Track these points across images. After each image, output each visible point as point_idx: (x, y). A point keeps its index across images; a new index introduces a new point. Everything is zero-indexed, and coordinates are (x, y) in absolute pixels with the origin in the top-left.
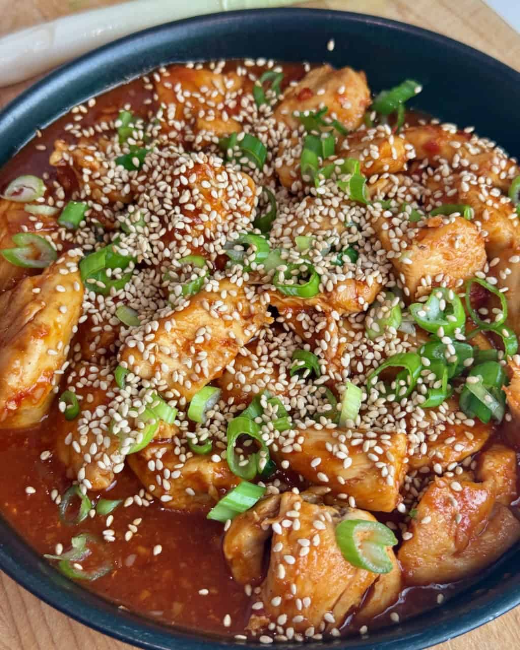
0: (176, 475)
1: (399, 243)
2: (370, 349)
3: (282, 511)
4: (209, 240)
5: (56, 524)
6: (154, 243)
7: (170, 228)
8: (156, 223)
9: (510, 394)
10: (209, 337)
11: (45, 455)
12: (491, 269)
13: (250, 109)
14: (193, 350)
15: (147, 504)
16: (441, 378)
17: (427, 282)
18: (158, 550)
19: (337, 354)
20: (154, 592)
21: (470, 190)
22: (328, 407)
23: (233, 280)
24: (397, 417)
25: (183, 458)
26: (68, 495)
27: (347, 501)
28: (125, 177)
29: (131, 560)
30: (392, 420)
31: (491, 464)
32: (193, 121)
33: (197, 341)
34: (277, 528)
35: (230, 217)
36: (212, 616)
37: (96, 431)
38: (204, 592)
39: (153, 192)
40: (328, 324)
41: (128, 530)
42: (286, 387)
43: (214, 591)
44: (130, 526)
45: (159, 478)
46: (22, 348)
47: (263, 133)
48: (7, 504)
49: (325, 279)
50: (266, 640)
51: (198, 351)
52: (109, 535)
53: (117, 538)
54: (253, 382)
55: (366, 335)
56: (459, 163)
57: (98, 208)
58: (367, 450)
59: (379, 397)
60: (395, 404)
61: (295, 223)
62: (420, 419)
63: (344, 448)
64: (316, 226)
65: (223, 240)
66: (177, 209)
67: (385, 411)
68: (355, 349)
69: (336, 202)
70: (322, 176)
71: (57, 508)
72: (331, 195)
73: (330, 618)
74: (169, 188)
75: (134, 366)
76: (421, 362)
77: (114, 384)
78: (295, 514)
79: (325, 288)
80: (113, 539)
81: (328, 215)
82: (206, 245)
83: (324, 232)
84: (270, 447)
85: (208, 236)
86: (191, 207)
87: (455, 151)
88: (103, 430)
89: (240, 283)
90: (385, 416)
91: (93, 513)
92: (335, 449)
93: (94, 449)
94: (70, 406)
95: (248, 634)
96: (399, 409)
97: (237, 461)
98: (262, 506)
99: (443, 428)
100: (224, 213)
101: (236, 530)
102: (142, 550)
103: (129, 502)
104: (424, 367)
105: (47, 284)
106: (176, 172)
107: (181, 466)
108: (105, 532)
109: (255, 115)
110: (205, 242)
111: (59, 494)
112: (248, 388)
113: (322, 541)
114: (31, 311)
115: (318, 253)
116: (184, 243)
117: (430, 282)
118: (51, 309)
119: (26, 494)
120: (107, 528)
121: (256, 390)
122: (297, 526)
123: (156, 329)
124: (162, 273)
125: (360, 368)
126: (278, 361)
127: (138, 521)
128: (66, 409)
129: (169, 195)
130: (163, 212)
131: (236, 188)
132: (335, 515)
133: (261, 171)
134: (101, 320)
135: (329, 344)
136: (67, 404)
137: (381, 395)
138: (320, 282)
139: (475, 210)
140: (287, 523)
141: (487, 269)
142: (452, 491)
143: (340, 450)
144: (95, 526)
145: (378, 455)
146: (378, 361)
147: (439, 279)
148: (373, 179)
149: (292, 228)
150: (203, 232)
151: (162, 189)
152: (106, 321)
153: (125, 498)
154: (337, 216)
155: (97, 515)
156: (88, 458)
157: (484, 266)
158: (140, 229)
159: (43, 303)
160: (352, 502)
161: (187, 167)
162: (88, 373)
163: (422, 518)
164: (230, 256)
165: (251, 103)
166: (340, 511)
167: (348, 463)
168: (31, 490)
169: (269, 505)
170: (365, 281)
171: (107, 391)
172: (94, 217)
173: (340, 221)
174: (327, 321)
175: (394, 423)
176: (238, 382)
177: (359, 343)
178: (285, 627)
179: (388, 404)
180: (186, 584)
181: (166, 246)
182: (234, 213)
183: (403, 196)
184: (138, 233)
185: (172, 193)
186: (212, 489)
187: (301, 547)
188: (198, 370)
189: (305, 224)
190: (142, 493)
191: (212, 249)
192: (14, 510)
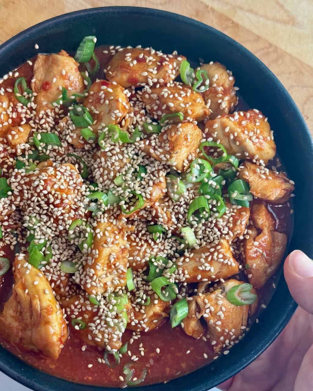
0: (146, 320)
1: (165, 156)
2: (180, 206)
3: (201, 307)
4: (76, 210)
5: (110, 371)
6: (50, 226)
7: (55, 217)
8: (45, 218)
9: (254, 192)
10: (115, 257)
11: (84, 348)
12: (206, 134)
13: (24, 111)
14: (113, 267)
15: (139, 336)
16: (220, 200)
17: (186, 164)
18: (158, 350)
19: (168, 218)
20: (170, 367)
21: (174, 104)
22: (183, 246)
23: (102, 221)
24: (211, 228)
25: (142, 311)
26: (106, 356)
27: (220, 281)
28: (8, 202)
29: (151, 361)
30: (210, 230)
31: (260, 221)
32: (5, 141)
33: (112, 262)
34: (206, 316)
35: (76, 191)
36: (199, 358)
37: (102, 329)
38: (188, 352)
39: (32, 204)
40: (156, 210)
41: (140, 351)
42: (158, 248)
43: (192, 348)
44: (140, 349)
45: (139, 325)
46: (47, 323)
47: (45, 123)
48: (85, 378)
49: (143, 194)
50: (226, 352)
51: (114, 265)
52: (135, 358)
53: (139, 357)
54: (144, 257)
55: (174, 201)
56: (153, 82)
57: (6, 224)
58: (216, 259)
59: (198, 224)
60: (207, 222)
61: (106, 172)
62: (222, 223)
63: (207, 265)
64: (118, 168)
65: (82, 205)
66: (51, 206)
67: (204, 228)
68: (173, 209)
69: (118, 150)
70: (102, 142)
71: (105, 365)
72: (113, 147)
73: (243, 327)
74: (39, 199)
75: (97, 293)
76: (205, 198)
77: (92, 305)
78: (208, 305)
79: (146, 198)
80: (137, 359)
81: (119, 159)
82: (77, 213)
83: (124, 170)
84: (175, 283)
85: (74, 208)
86: (58, 202)
87: (147, 78)
88: (105, 327)
89: (106, 220)
90: (205, 230)
91: (121, 355)
92: (204, 268)
93: (106, 336)
94: (80, 325)
95: (217, 354)
96: (209, 224)
97: (164, 295)
98: (191, 309)
99: (231, 219)
100: (72, 192)
101: (187, 325)
102: (152, 355)
103: (132, 341)
104: (208, 200)
105: (27, 284)
106: (38, 191)
107: (145, 316)
108: (132, 359)
109: (29, 112)
110: (75, 212)
111: (101, 359)
112: (144, 261)
113: (225, 307)
114: (37, 304)
115: (129, 182)
116: (66, 219)
117: (187, 162)
118: (42, 296)
119: (89, 369)
120: (131, 357)
121: (148, 259)
122: (213, 309)
123: (94, 272)
124: (64, 237)
125: (181, 217)
126: (145, 238)
127: (141, 345)
128: (79, 327)
129: (42, 202)
130: (45, 212)
131: (68, 175)
132: (222, 293)
133: (61, 147)
134: (57, 277)
135: (163, 218)
136: (78, 325)
137: (198, 222)
138: (142, 197)
139: (182, 112)
140: (208, 311)
141: (204, 136)
142: (256, 247)
143: (206, 267)
144: (126, 359)
145: (222, 258)
146: (186, 208)
147: (190, 158)
148: (123, 123)
149: (107, 175)
150: (71, 208)
151: (36, 201)
152: (60, 276)
153: (129, 341)
154: (123, 157)
155: (123, 355)
156: (107, 341)
157: (202, 135)
158: (39, 224)
159: (37, 296)
160: (222, 280)
161: (42, 185)
162: (76, 307)
163: (252, 266)
164: (91, 210)
165: (22, 108)
166: (221, 288)
167: (212, 270)
168: (90, 366)
169: (193, 306)
170: (160, 181)
171: (92, 310)
172: (7, 229)
173: (126, 158)
174: (155, 209)
175: (211, 231)
176: (137, 261)
177: (173, 206)
178: (229, 343)
179: (204, 225)
180: (179, 355)
181: (58, 225)
182: (76, 188)
183: (140, 119)
184: (39, 227)
185: (42, 200)
186: (164, 314)
187: (219, 316)
188: (120, 272)
189: (112, 170)
190: (134, 334)
191: (81, 213)
192: (90, 378)
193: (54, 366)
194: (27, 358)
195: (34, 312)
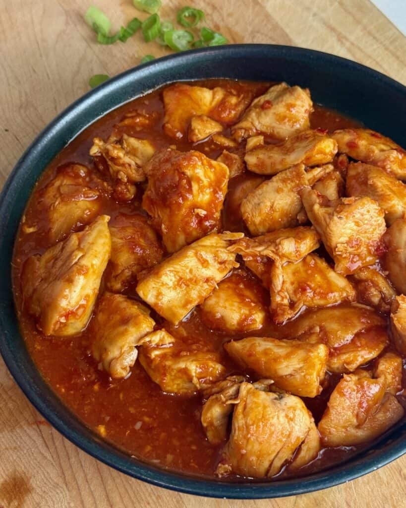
3: (240, 395)
9: (396, 319)
20: (154, 447)
29: (138, 425)
31: (384, 366)
46: (70, 281)
48: (58, 386)
51: (187, 286)
98: (227, 391)
102: (146, 419)
105: (87, 238)
114: (76, 256)
118: (89, 255)
132: (275, 399)
166: (279, 396)
169: (232, 391)
186: (195, 379)
192: (63, 390)
193: (39, 348)
194: (23, 319)
195: (67, 264)
